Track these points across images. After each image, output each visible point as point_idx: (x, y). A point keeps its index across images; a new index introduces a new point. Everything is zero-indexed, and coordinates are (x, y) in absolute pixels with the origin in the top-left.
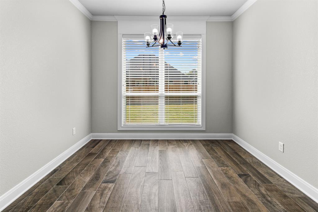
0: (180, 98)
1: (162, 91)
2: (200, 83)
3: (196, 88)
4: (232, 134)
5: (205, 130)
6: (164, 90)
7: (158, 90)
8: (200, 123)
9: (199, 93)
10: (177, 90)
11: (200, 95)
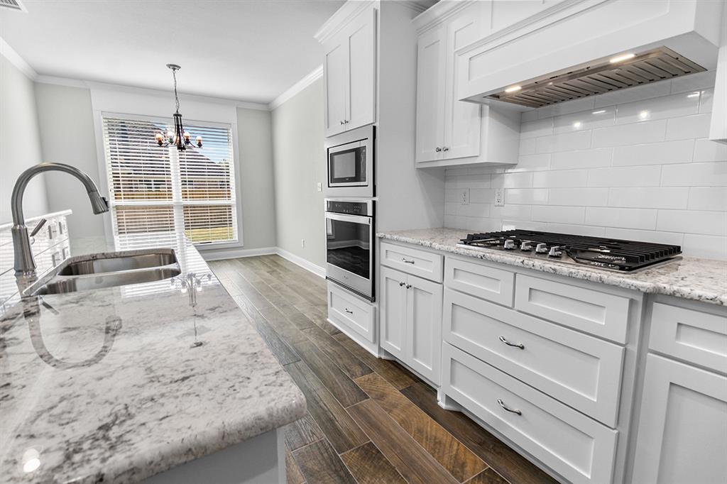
0: (207, 207)
1: (177, 197)
2: (234, 188)
3: (229, 194)
4: (276, 247)
5: (242, 245)
6: (181, 197)
7: (171, 198)
8: (237, 239)
9: (233, 200)
10: (200, 197)
11: (235, 203)
